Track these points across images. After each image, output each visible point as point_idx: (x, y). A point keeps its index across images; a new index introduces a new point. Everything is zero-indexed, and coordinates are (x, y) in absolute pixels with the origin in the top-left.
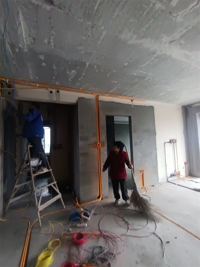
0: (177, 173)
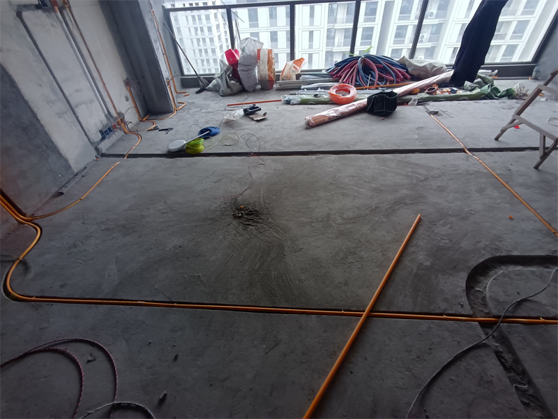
0: (115, 119)
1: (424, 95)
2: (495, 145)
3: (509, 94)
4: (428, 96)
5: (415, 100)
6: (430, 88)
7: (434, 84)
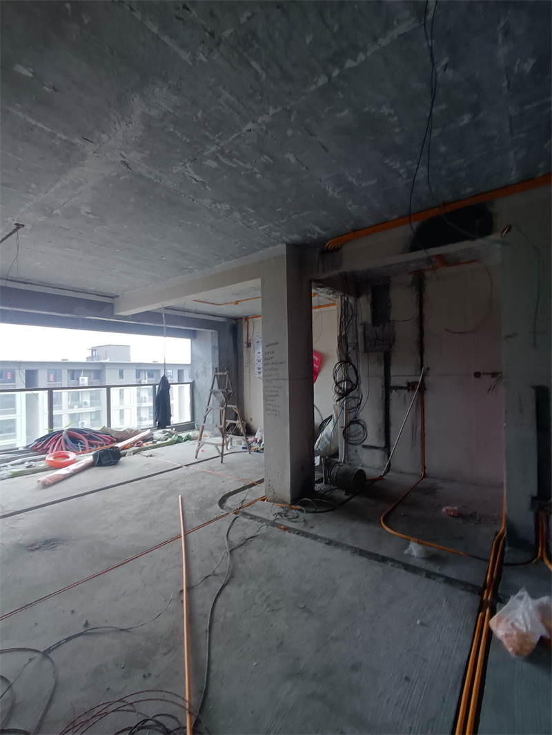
1: (135, 448)
2: (197, 460)
3: (189, 438)
4: (138, 448)
5: (130, 452)
6: (137, 443)
7: (138, 440)
